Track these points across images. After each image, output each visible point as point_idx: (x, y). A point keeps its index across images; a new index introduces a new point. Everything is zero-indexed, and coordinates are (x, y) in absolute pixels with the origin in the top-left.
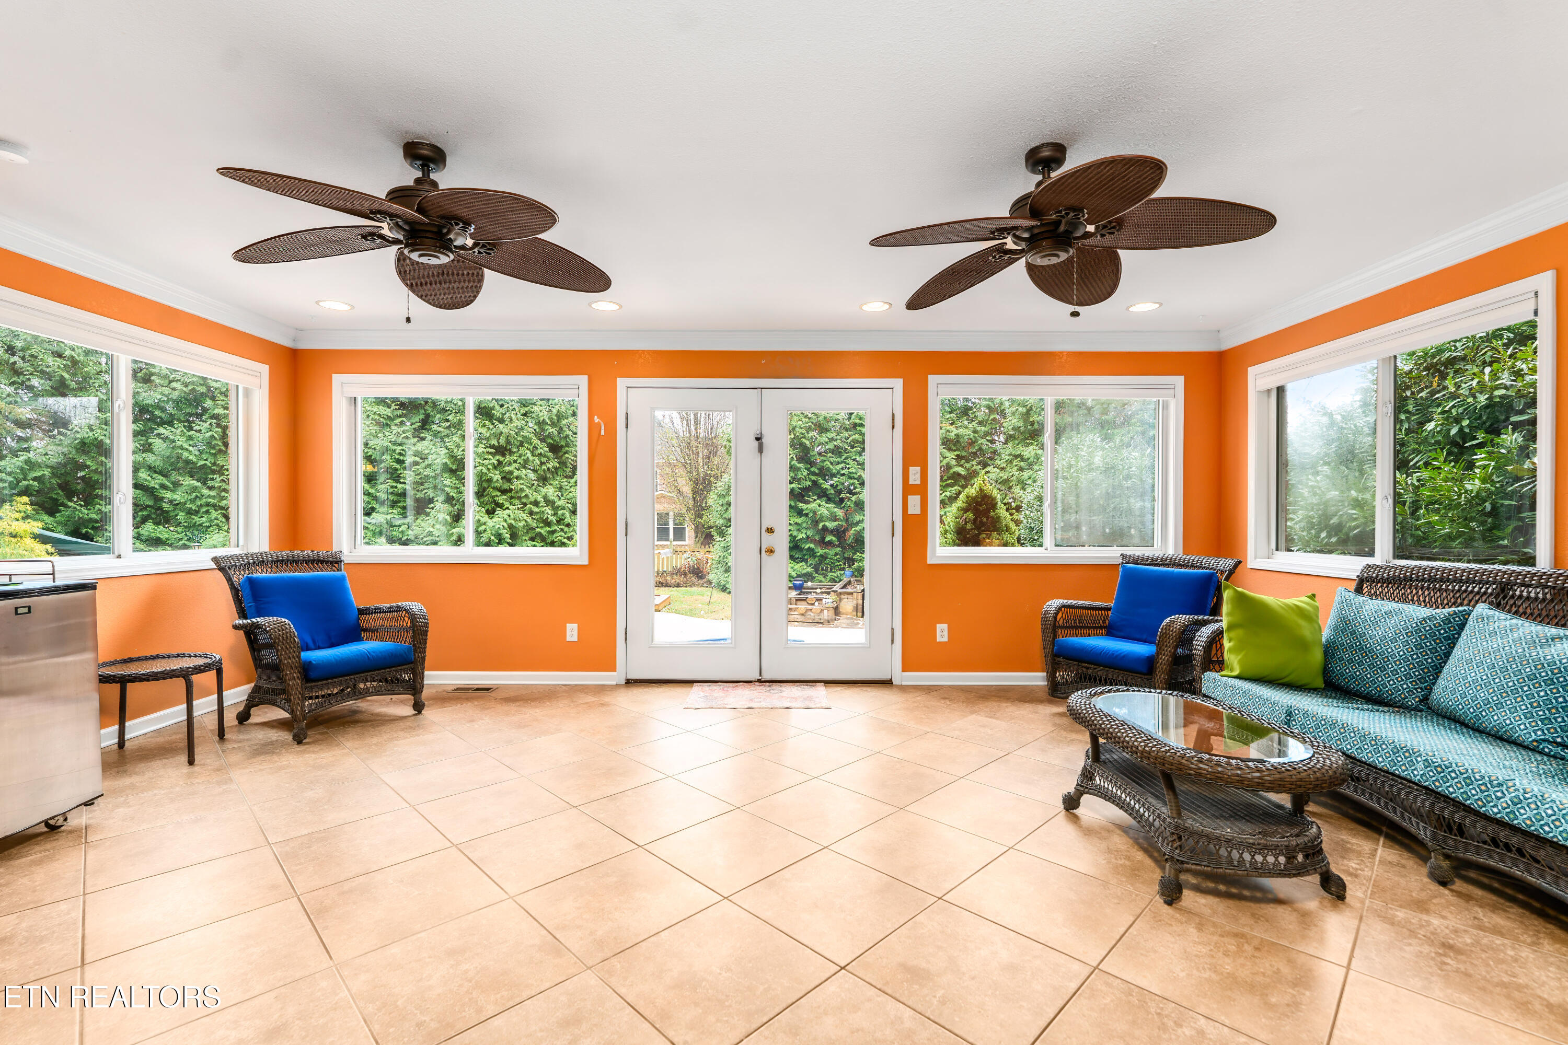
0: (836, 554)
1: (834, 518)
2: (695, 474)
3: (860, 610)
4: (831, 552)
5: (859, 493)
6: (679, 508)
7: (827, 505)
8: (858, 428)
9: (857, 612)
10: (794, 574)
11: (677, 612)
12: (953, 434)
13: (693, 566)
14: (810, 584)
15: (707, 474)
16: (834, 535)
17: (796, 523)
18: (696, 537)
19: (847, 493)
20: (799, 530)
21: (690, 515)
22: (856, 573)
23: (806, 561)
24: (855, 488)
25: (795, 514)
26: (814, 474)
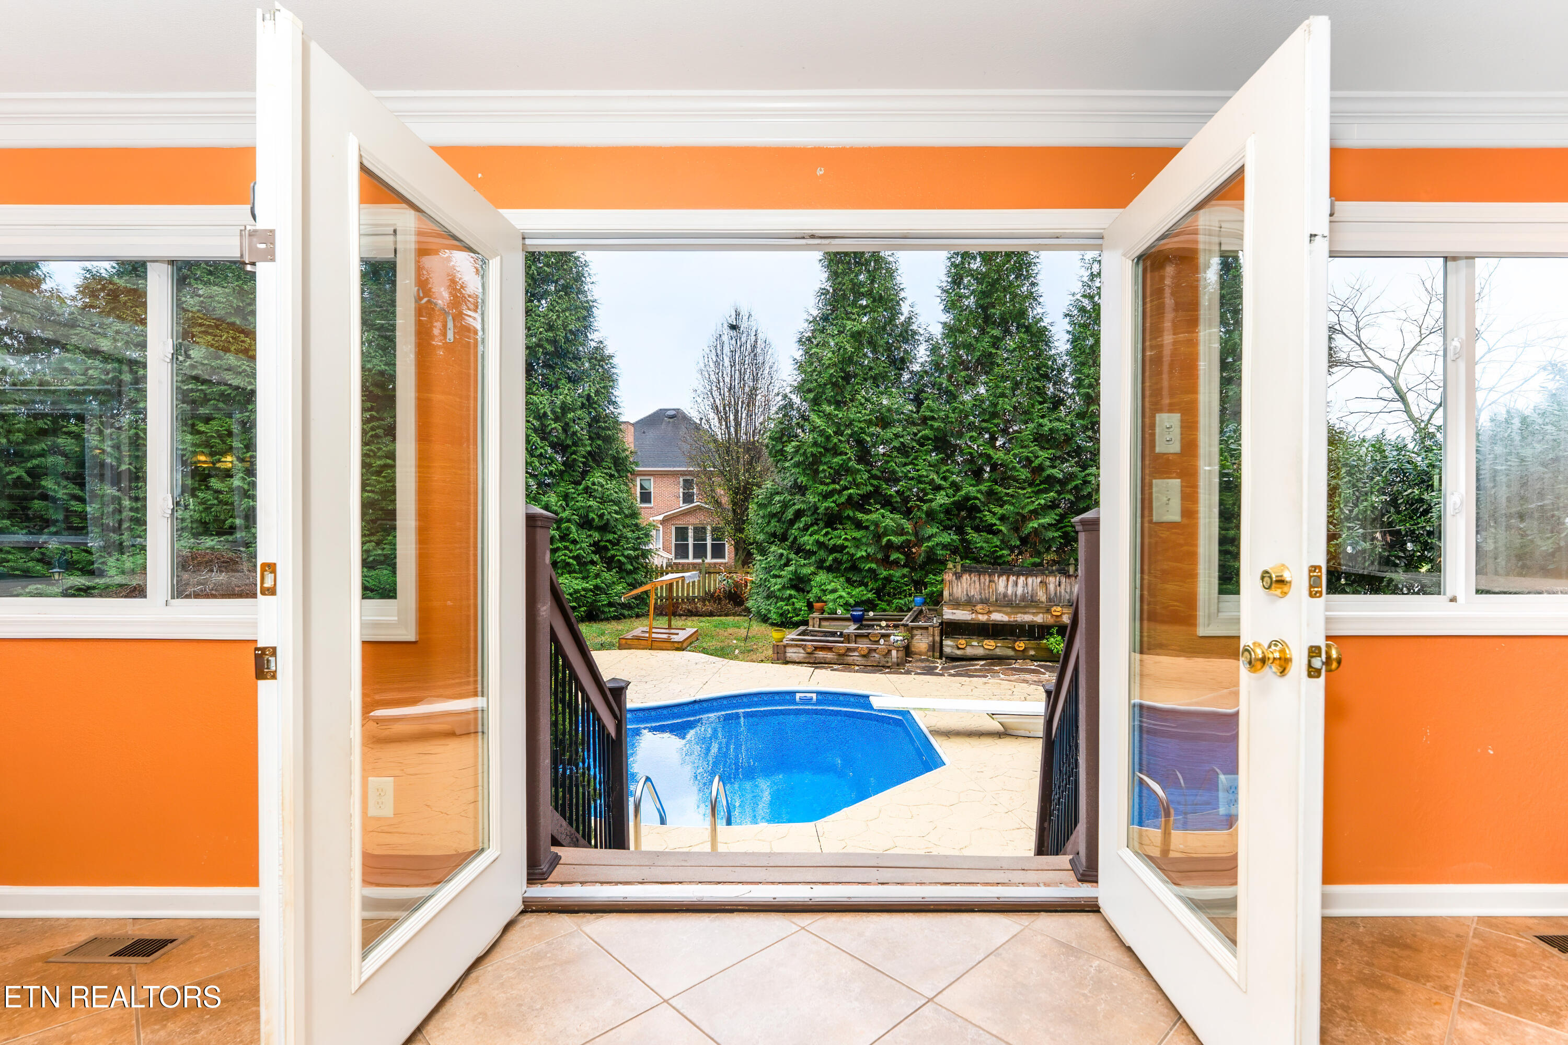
0: (904, 576)
1: (901, 532)
2: (734, 481)
3: (937, 649)
4: (897, 573)
5: (931, 501)
6: (718, 521)
7: (892, 516)
8: (930, 423)
9: (934, 651)
10: (851, 601)
11: (705, 651)
12: (1046, 428)
13: (730, 591)
14: (871, 614)
15: (748, 483)
16: (901, 553)
17: (854, 538)
18: (736, 555)
19: (917, 500)
20: (857, 547)
21: (729, 529)
22: (928, 600)
23: (866, 585)
24: (926, 494)
25: (853, 527)
26: (875, 477)
